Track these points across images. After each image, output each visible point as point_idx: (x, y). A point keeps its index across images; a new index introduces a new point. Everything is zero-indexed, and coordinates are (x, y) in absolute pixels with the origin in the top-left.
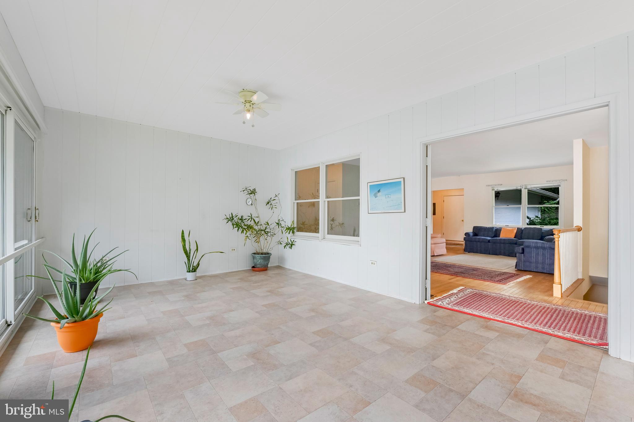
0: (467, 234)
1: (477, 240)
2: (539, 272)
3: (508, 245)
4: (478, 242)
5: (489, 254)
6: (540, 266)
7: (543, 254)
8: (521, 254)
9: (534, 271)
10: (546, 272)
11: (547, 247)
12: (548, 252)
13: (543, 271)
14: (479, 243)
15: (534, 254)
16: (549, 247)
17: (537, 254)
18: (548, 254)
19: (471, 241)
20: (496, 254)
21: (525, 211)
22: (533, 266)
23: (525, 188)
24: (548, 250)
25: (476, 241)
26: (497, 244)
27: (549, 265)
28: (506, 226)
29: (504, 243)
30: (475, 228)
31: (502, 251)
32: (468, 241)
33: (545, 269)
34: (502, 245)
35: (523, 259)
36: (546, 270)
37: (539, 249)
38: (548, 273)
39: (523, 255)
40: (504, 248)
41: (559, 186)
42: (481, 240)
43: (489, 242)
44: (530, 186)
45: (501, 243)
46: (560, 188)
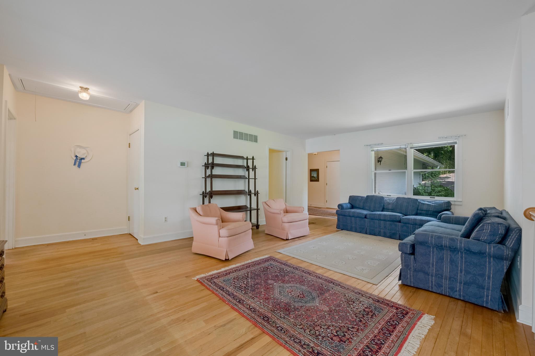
0: (340, 206)
1: (351, 214)
2: (444, 295)
3: (389, 222)
4: (353, 216)
5: (366, 234)
6: (446, 283)
7: (452, 261)
8: (410, 256)
9: (434, 291)
10: (457, 297)
11: (461, 248)
12: (462, 257)
13: (452, 294)
14: (353, 218)
15: (433, 258)
16: (465, 249)
17: (441, 259)
18: (462, 262)
19: (345, 216)
20: (374, 235)
21: (411, 178)
22: (432, 282)
23: (411, 148)
24: (462, 253)
25: (350, 216)
26: (376, 221)
27: (464, 284)
28: (387, 196)
29: (384, 220)
30: (351, 198)
31: (382, 231)
32: (341, 215)
33: (456, 291)
34: (382, 222)
35: (413, 266)
36: (457, 293)
37: (443, 249)
38: (462, 299)
39: (412, 257)
40: (385, 227)
41: (456, 143)
42: (356, 214)
43: (366, 217)
44: (417, 144)
45: (381, 220)
46: (456, 146)
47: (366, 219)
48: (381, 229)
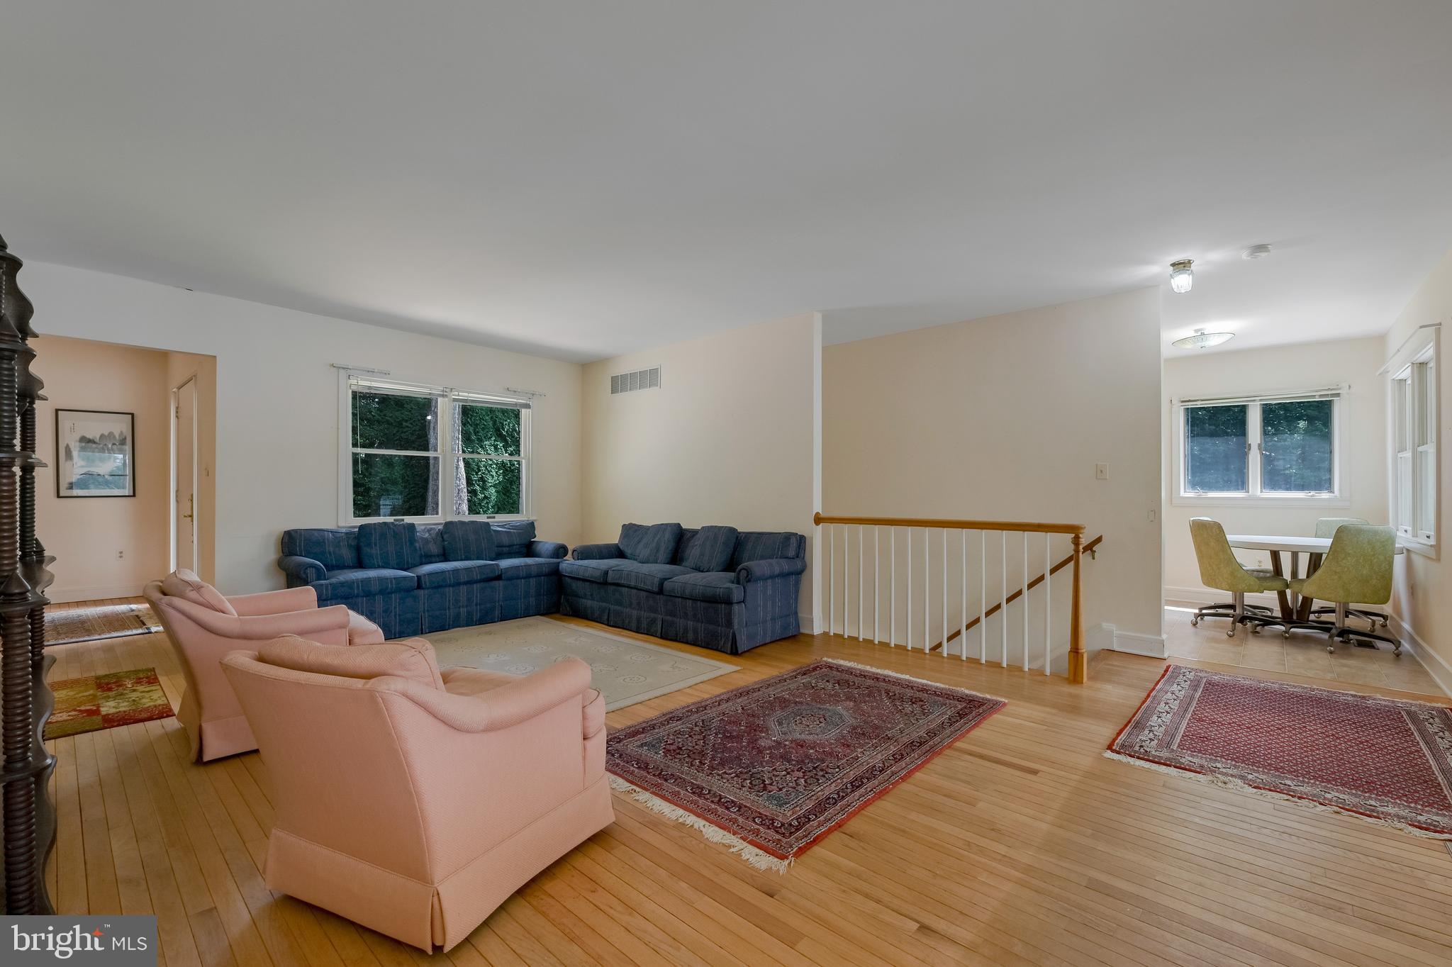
40: (469, 600)
41: (527, 406)
42: (392, 584)
43: (419, 587)
44: (466, 394)
45: (459, 584)
46: (524, 412)
47: (421, 592)
48: (459, 608)
